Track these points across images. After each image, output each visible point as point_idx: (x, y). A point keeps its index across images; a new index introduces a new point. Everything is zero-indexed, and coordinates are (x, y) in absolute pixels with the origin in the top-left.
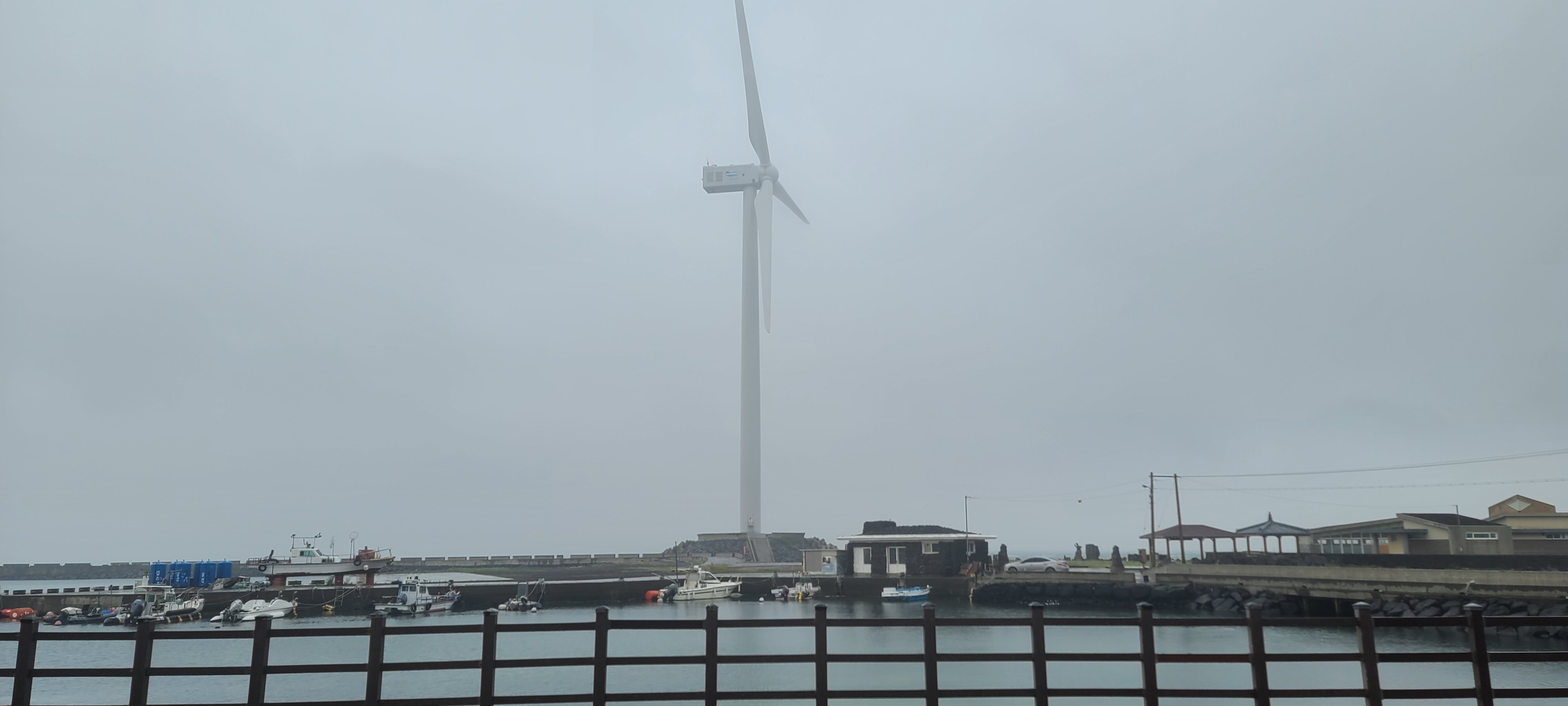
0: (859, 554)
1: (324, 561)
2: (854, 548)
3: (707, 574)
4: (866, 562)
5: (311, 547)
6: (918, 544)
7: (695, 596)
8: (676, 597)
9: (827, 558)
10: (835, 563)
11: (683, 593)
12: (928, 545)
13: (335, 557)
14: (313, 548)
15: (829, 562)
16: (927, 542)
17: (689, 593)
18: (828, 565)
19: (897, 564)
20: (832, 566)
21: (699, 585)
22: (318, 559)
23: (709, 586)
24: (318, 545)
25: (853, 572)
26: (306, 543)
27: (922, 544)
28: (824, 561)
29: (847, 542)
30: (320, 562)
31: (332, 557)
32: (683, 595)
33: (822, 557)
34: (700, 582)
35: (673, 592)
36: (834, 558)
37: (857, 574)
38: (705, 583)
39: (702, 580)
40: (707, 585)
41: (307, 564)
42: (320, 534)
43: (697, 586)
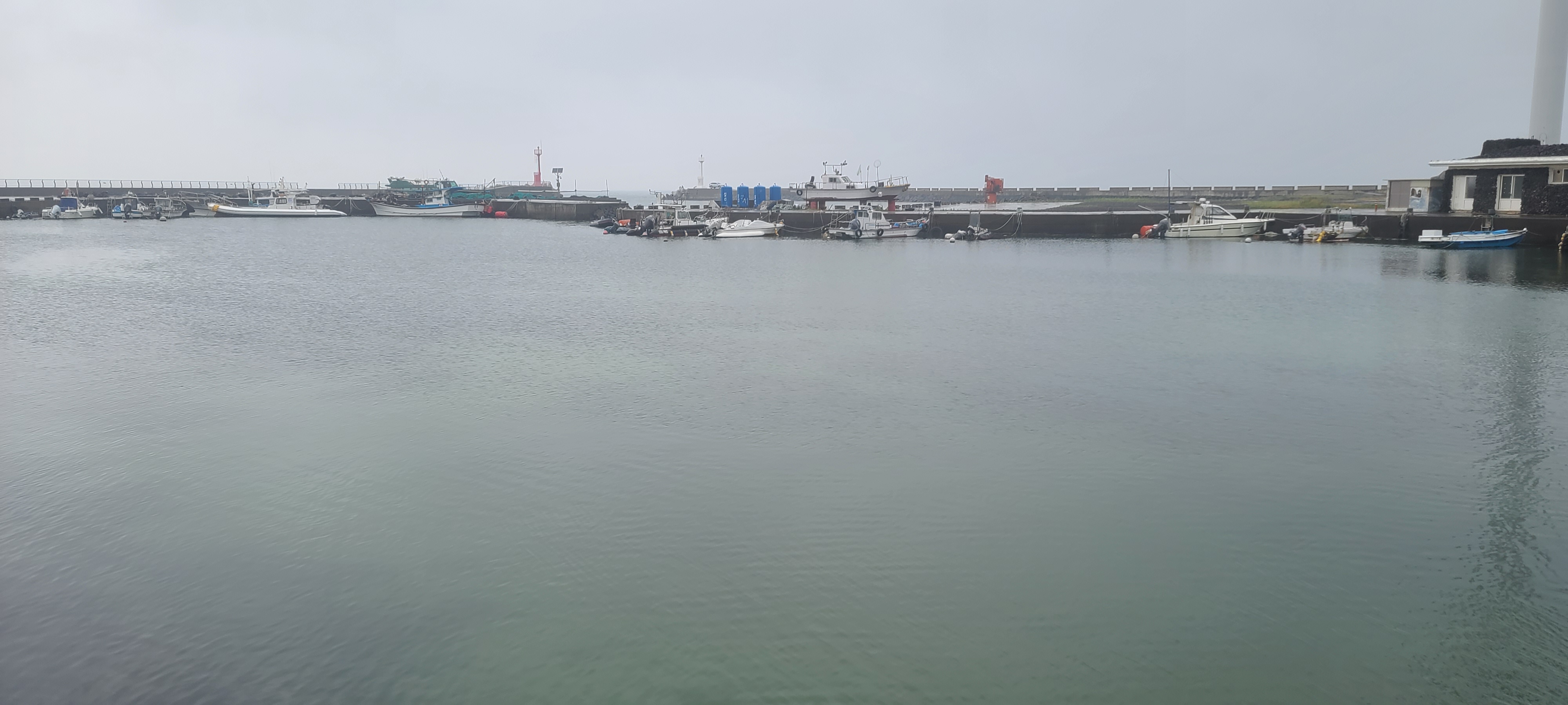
0: (1461, 185)
1: (848, 187)
2: (1454, 177)
3: (1213, 208)
4: (1468, 196)
5: (839, 174)
6: (1543, 171)
7: (1189, 234)
9: (1417, 190)
10: (1426, 197)
11: (1173, 229)
12: (1559, 172)
13: (855, 184)
14: (841, 175)
15: (1419, 195)
16: (1558, 168)
17: (1182, 229)
18: (1418, 199)
19: (1510, 199)
20: (1423, 201)
21: (1202, 221)
22: (843, 185)
23: (1215, 222)
24: (845, 172)
25: (1450, 209)
26: (835, 170)
27: (1550, 170)
28: (1413, 194)
29: (1447, 168)
30: (845, 188)
31: (853, 184)
32: (1173, 231)
33: (1412, 188)
34: (1204, 218)
36: (1426, 190)
37: (1453, 212)
38: (1209, 218)
39: (1206, 215)
40: (1214, 221)
41: (833, 190)
42: (845, 161)
43: (1199, 222)
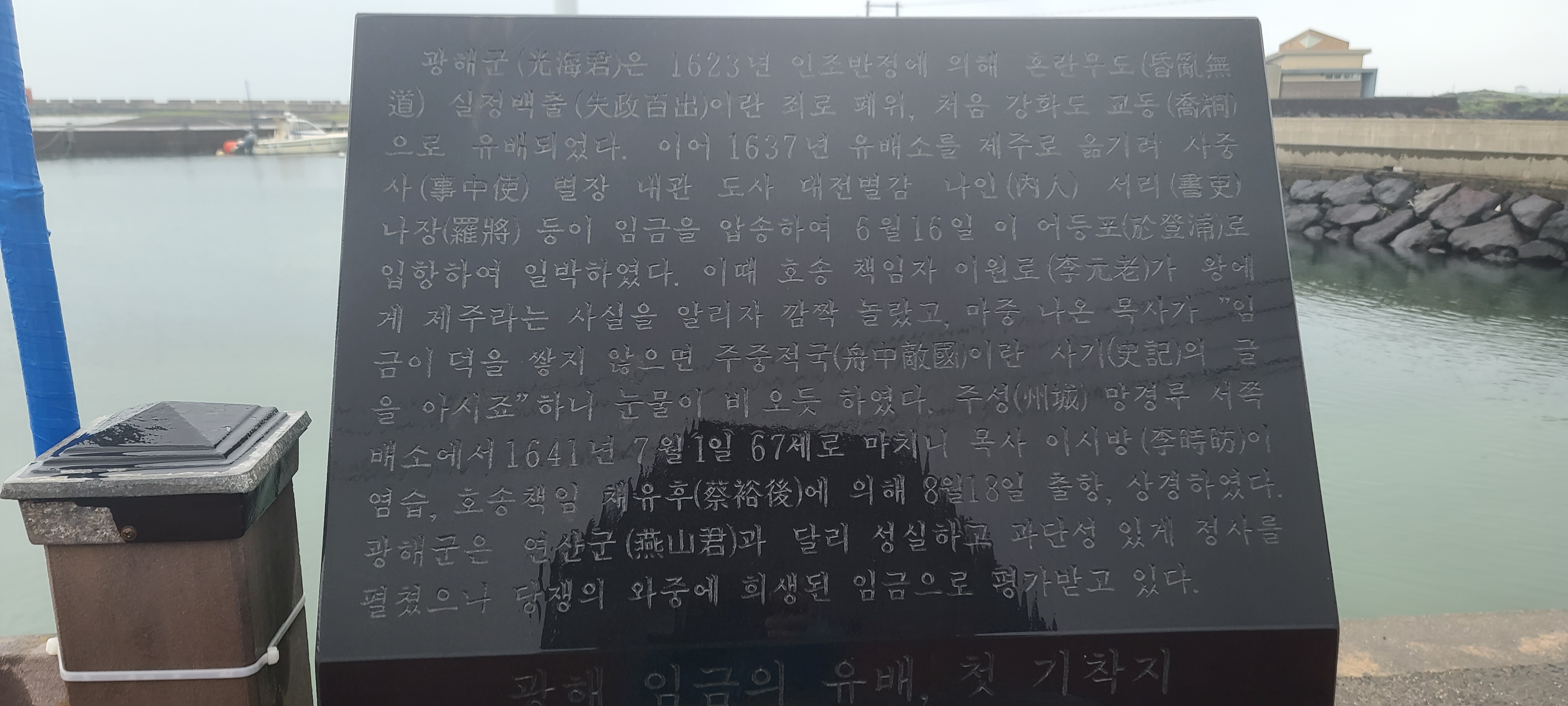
3: (299, 123)
7: (279, 150)
8: (256, 150)
17: (270, 145)
21: (290, 137)
23: (305, 137)
34: (292, 133)
35: (251, 145)
38: (298, 134)
39: (294, 130)
43: (287, 137)
